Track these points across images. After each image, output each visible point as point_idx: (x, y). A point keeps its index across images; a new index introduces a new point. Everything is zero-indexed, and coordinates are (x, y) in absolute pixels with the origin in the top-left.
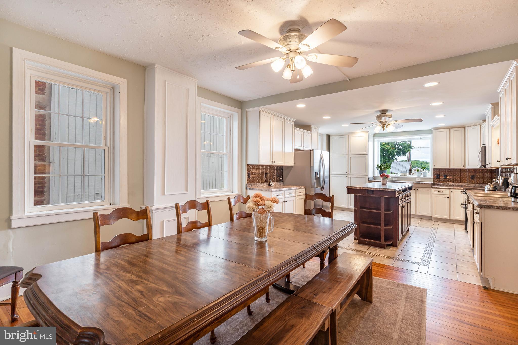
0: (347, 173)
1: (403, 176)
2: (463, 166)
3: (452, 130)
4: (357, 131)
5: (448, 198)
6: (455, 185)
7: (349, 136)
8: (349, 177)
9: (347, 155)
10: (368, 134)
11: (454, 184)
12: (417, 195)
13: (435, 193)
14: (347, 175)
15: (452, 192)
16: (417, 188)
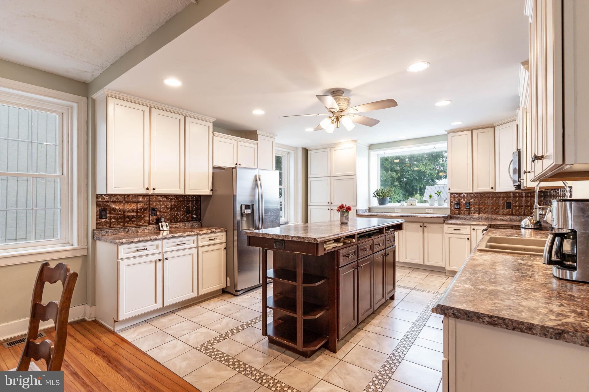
0: (329, 203)
1: (410, 205)
2: (492, 188)
3: (475, 132)
4: (341, 141)
5: (468, 239)
6: (481, 218)
7: (332, 149)
8: (332, 209)
9: (330, 178)
10: (357, 145)
11: (480, 216)
12: (426, 234)
13: (448, 232)
14: (329, 206)
15: (474, 229)
16: (425, 225)
